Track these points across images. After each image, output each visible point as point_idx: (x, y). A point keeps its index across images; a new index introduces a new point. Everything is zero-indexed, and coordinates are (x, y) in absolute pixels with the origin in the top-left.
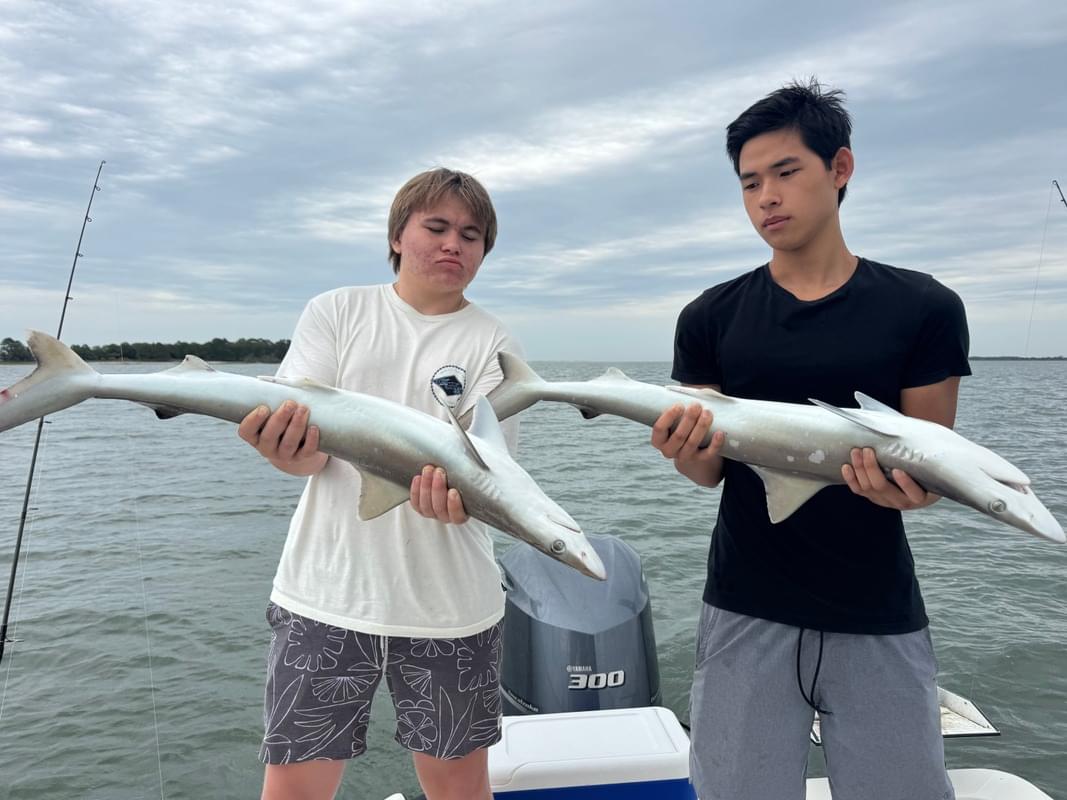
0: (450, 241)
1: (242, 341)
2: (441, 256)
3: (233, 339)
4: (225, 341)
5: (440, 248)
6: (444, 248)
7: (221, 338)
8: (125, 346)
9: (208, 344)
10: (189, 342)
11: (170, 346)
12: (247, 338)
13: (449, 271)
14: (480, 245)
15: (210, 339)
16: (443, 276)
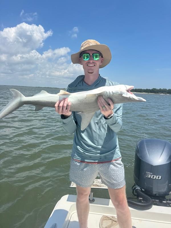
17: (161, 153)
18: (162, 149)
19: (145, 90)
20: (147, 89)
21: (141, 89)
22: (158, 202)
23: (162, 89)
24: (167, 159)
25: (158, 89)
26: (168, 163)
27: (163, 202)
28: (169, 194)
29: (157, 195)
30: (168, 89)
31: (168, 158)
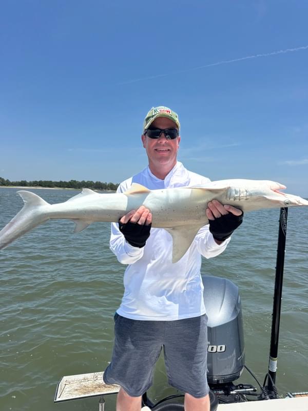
17: (221, 301)
18: (222, 294)
19: (58, 182)
20: (61, 182)
21: (51, 182)
22: (222, 394)
23: (86, 181)
24: (231, 312)
25: (80, 181)
26: (235, 319)
27: (232, 392)
28: (238, 377)
29: (220, 382)
30: (95, 182)
31: (233, 310)
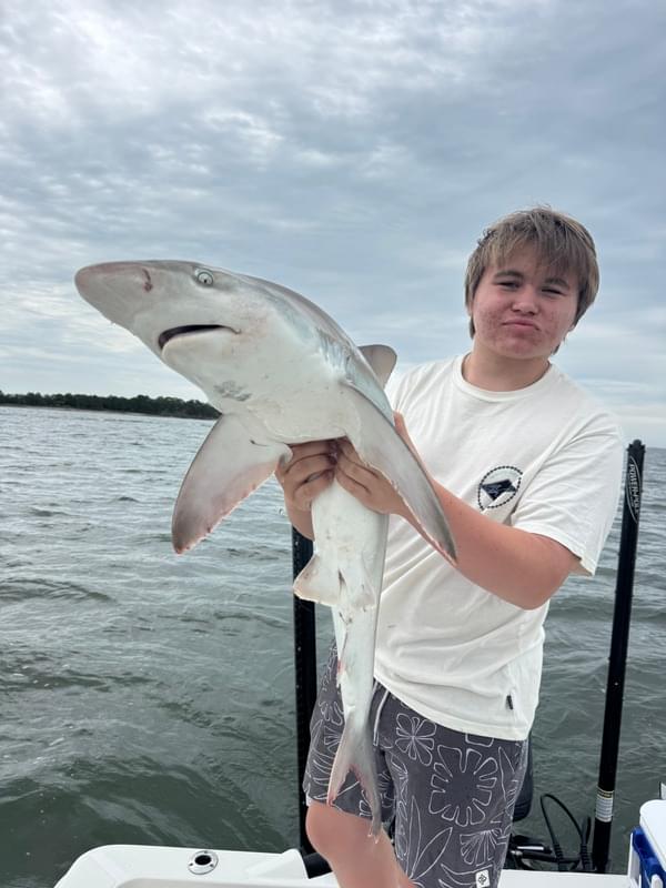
0: (525, 299)
1: (160, 399)
2: (509, 317)
3: (153, 397)
4: (147, 397)
5: (510, 306)
6: (515, 307)
7: (144, 395)
8: (68, 396)
9: (133, 399)
10: (119, 396)
11: (103, 399)
12: (165, 397)
13: (520, 335)
14: (568, 302)
15: (135, 396)
16: (512, 342)
